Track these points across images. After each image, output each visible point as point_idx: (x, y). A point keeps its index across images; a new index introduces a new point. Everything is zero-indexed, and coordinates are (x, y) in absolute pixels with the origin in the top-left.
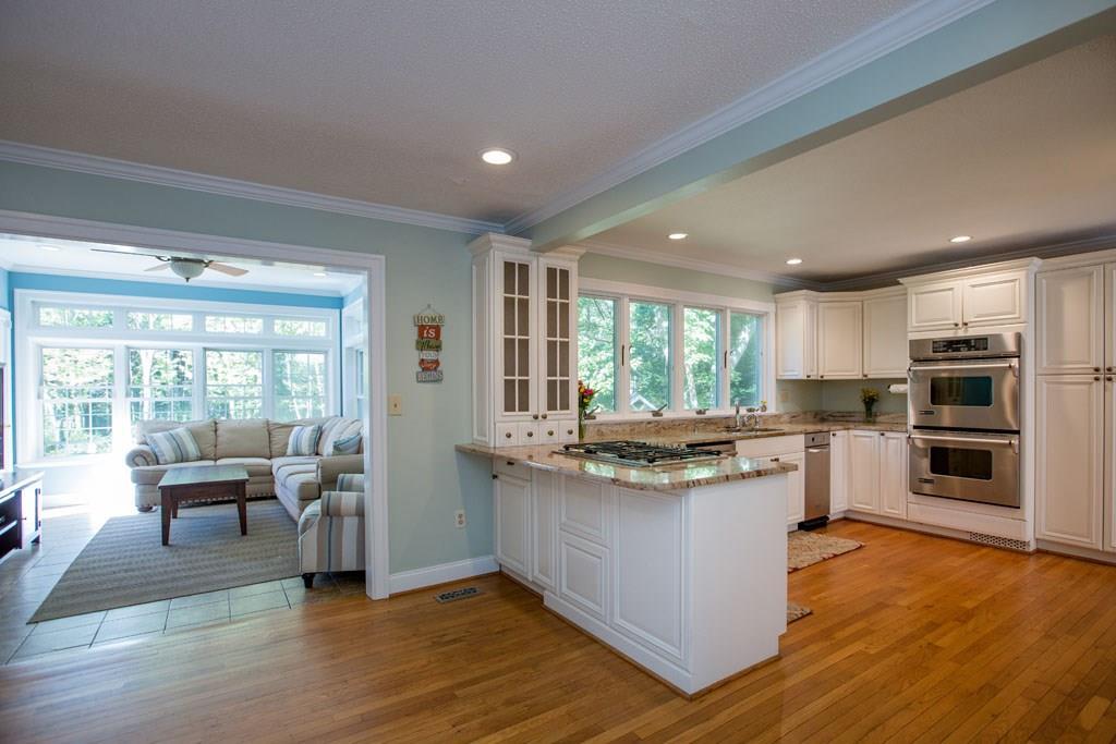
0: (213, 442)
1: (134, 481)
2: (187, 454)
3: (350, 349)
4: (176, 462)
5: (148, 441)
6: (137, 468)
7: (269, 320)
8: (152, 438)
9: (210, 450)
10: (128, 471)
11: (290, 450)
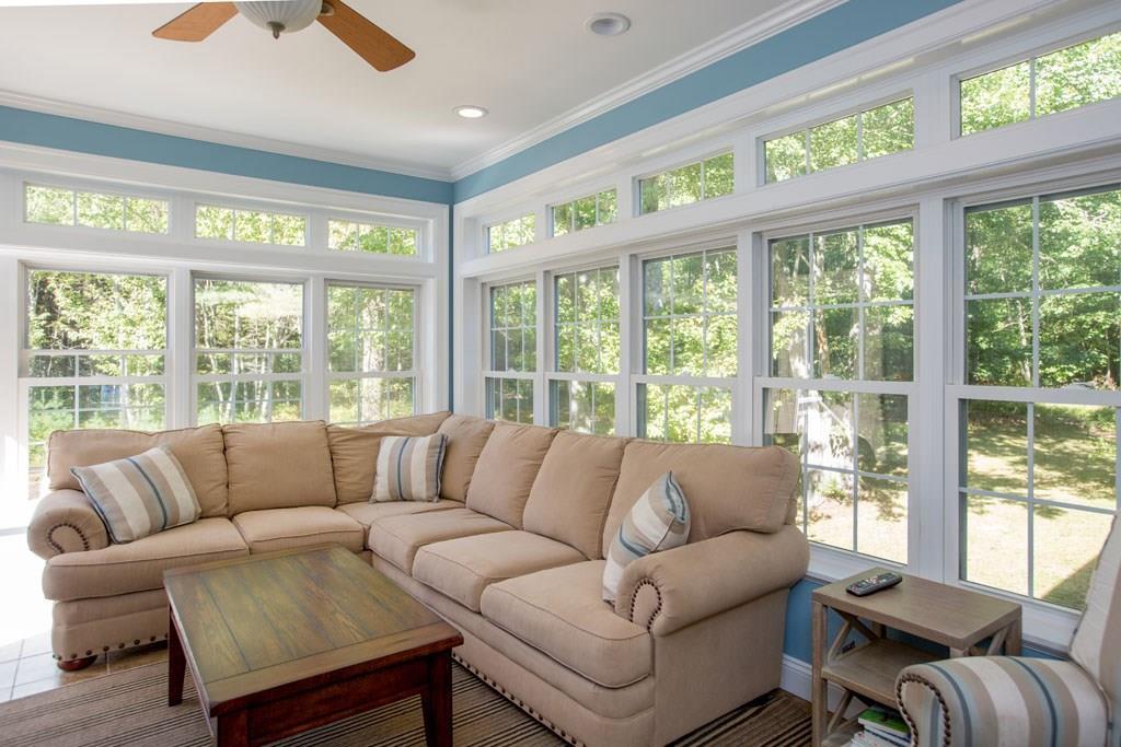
0: (221, 476)
1: (50, 595)
2: (177, 512)
3: (471, 280)
4: (152, 532)
5: (84, 482)
6: (59, 559)
7: (317, 220)
8: (93, 475)
9: (217, 496)
10: (37, 566)
11: (382, 488)
